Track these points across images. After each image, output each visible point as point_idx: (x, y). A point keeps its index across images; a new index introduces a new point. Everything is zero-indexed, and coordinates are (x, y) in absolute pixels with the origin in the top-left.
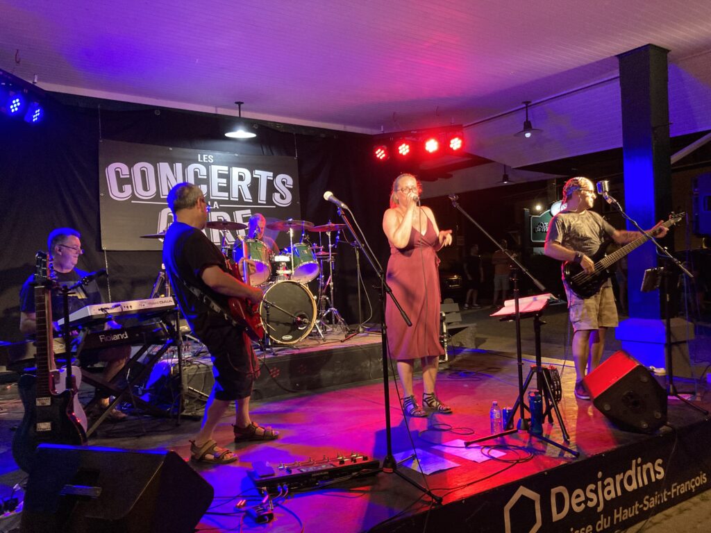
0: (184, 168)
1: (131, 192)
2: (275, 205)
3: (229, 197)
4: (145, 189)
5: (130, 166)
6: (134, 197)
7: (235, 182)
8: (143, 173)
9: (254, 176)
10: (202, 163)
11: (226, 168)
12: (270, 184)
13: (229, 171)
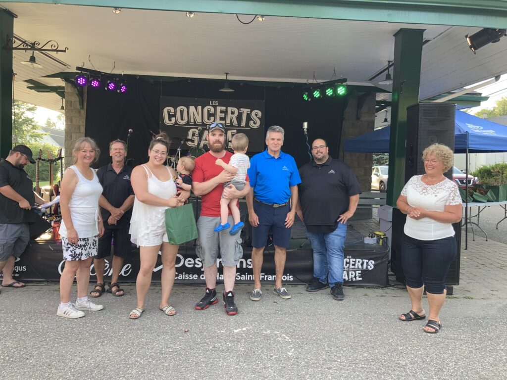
0: (203, 108)
1: (175, 121)
2: (250, 127)
3: (225, 123)
4: (182, 119)
5: (175, 108)
6: (176, 123)
7: (229, 115)
8: (181, 112)
9: (240, 112)
10: (212, 106)
11: (225, 108)
12: (249, 116)
13: (226, 109)
